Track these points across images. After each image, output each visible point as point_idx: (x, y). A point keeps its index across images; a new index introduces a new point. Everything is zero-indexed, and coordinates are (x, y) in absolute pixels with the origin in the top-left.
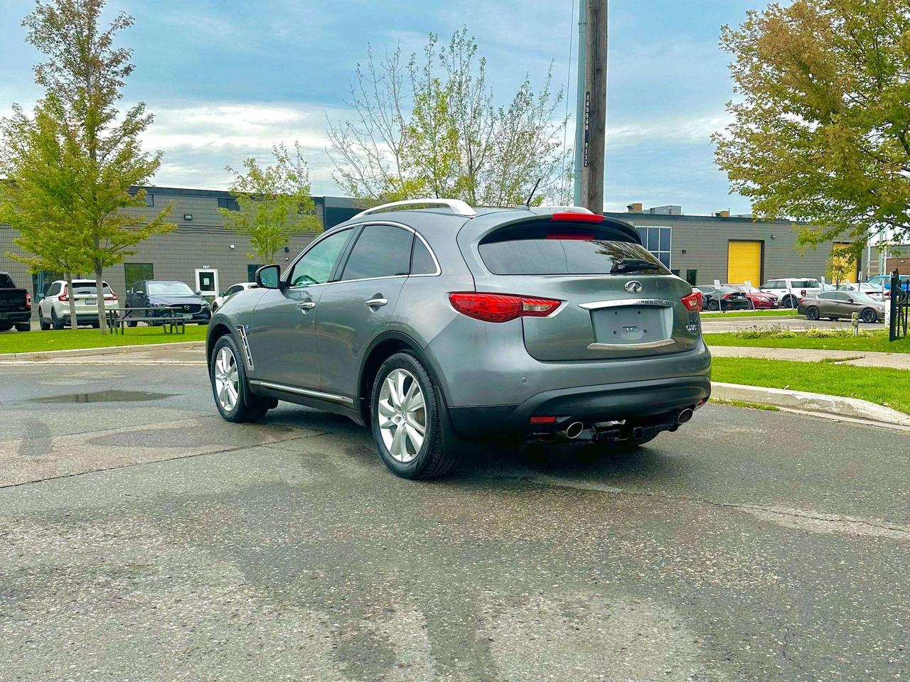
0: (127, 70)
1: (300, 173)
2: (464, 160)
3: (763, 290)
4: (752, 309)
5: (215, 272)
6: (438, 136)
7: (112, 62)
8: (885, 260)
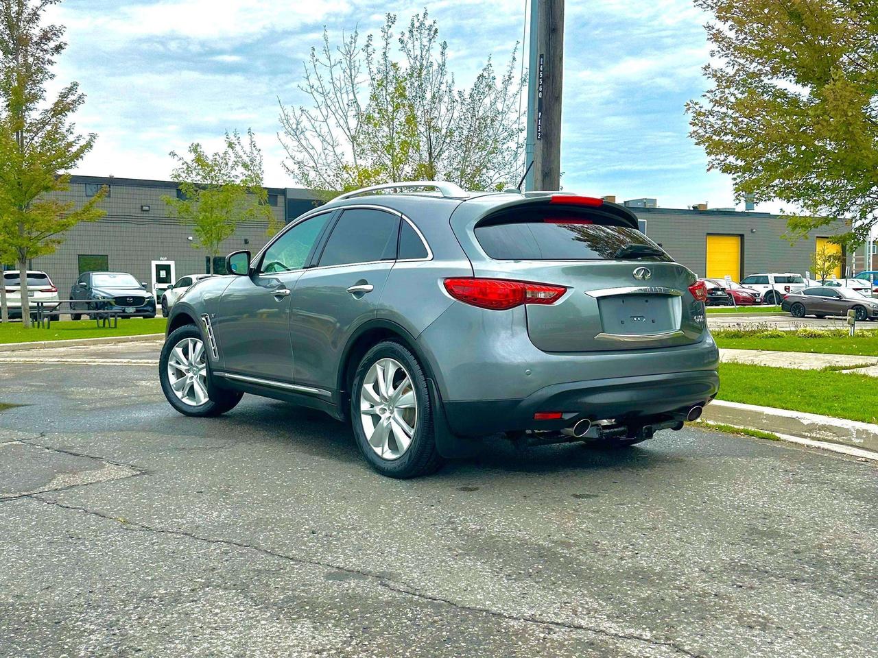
0: (58, 49)
1: (252, 161)
2: (424, 148)
3: (743, 285)
4: (733, 305)
5: (172, 264)
6: (396, 122)
7: (41, 39)
8: (871, 255)
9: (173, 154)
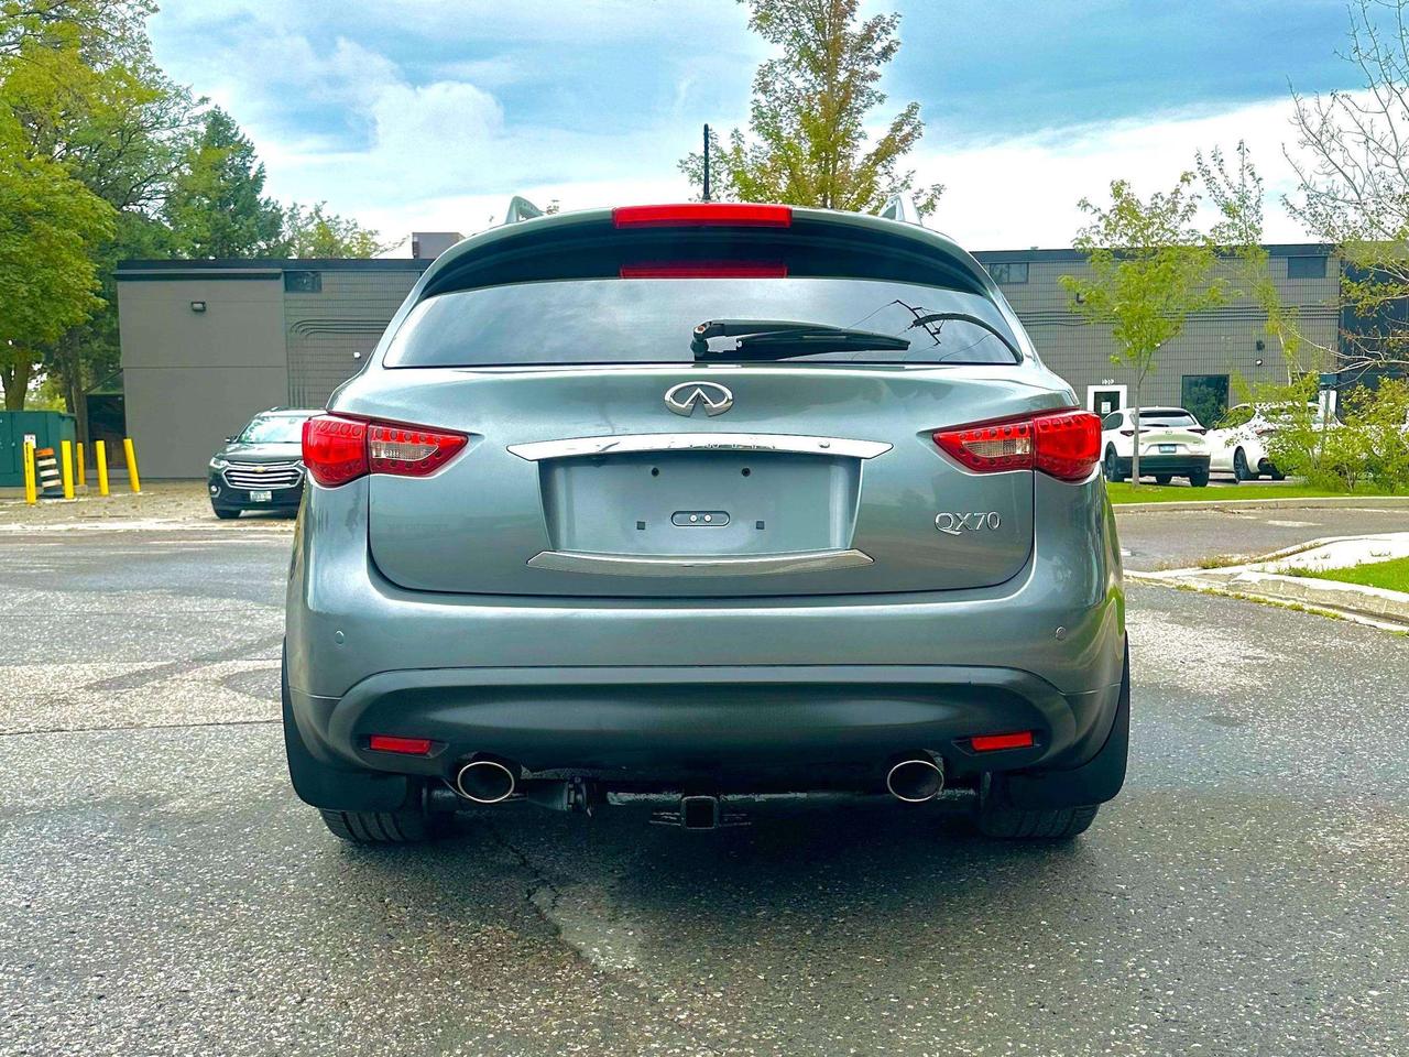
0: (886, 53)
5: (1122, 390)
7: (862, 40)
9: (1084, 205)
